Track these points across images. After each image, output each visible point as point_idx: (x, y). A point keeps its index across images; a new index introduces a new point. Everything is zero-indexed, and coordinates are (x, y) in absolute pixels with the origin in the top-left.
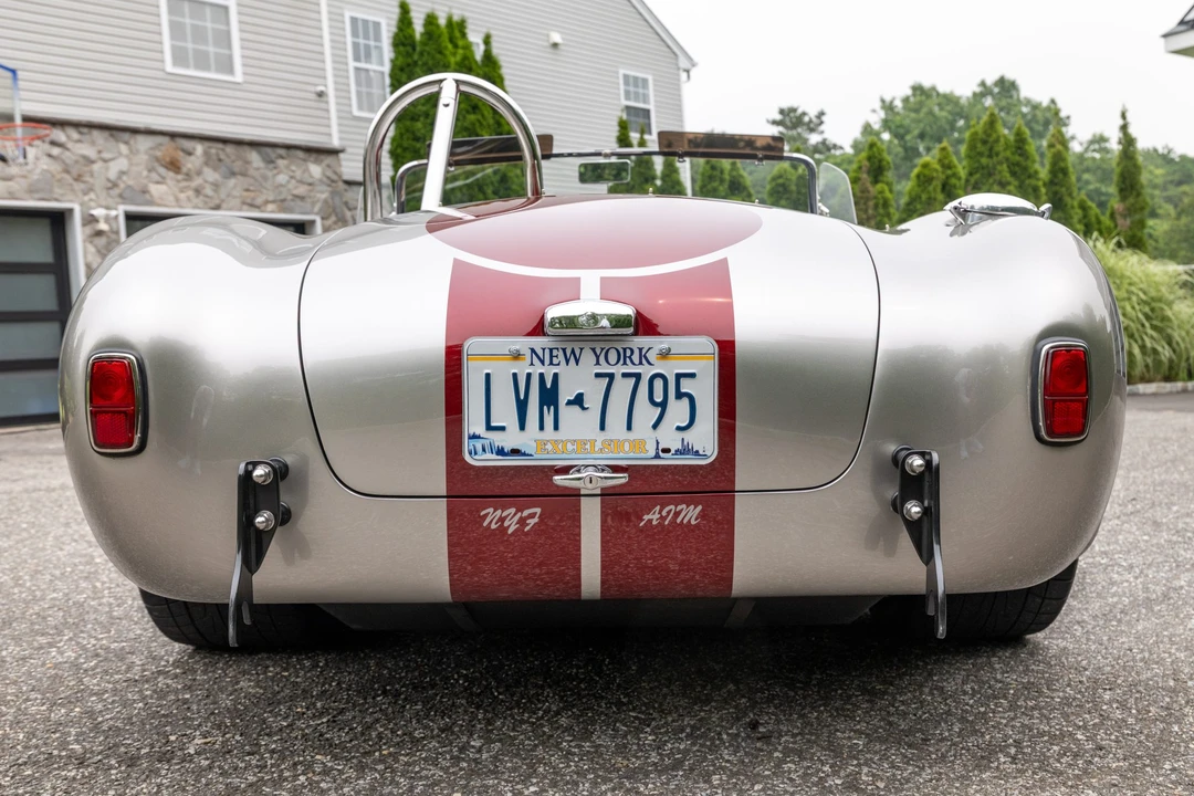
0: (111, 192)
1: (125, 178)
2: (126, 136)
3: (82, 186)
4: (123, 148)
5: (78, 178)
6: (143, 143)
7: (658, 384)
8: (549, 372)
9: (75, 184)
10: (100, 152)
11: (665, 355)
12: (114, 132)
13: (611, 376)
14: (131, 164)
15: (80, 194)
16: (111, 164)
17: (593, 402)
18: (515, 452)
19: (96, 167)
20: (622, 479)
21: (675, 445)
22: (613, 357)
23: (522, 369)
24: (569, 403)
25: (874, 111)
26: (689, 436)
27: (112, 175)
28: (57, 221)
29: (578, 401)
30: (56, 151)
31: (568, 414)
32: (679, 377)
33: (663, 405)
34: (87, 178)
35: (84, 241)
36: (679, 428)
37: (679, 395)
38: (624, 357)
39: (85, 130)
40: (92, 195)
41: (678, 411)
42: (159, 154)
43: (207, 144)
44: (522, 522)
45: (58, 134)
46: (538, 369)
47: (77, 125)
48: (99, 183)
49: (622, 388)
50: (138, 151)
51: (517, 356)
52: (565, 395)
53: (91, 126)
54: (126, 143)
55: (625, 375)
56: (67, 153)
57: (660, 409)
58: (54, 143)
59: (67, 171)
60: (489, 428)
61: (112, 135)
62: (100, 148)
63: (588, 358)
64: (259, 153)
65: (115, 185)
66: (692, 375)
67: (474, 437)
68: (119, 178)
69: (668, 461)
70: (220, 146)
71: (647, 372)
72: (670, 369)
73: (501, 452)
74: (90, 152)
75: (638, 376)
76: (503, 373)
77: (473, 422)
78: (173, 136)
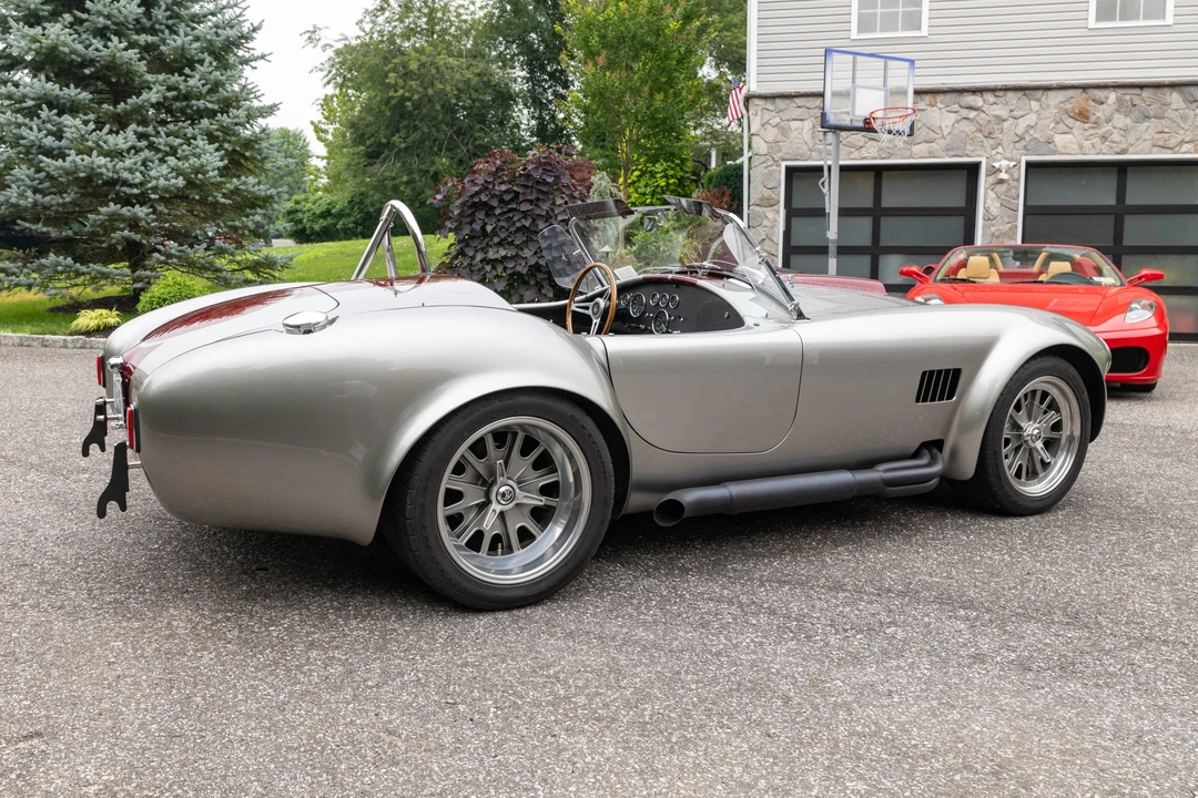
0: (1017, 145)
1: (1032, 132)
2: (1039, 93)
3: (992, 142)
4: (1035, 105)
5: (989, 136)
6: (1054, 98)
9: (985, 140)
10: (1012, 111)
12: (1027, 92)
14: (1039, 118)
15: (988, 149)
16: (1020, 120)
19: (1005, 124)
27: (1020, 130)
28: (972, 170)
30: (972, 114)
34: (997, 135)
35: (986, 189)
39: (1001, 94)
40: (1000, 149)
42: (1069, 106)
43: (1121, 91)
45: (977, 100)
47: (993, 90)
48: (1006, 138)
50: (1048, 106)
53: (1006, 89)
54: (1038, 100)
56: (983, 115)
58: (971, 108)
59: (981, 131)
61: (1025, 94)
62: (1013, 108)
64: (1182, 93)
65: (1022, 138)
68: (1027, 132)
70: (1137, 91)
74: (1001, 111)
78: (1085, 88)
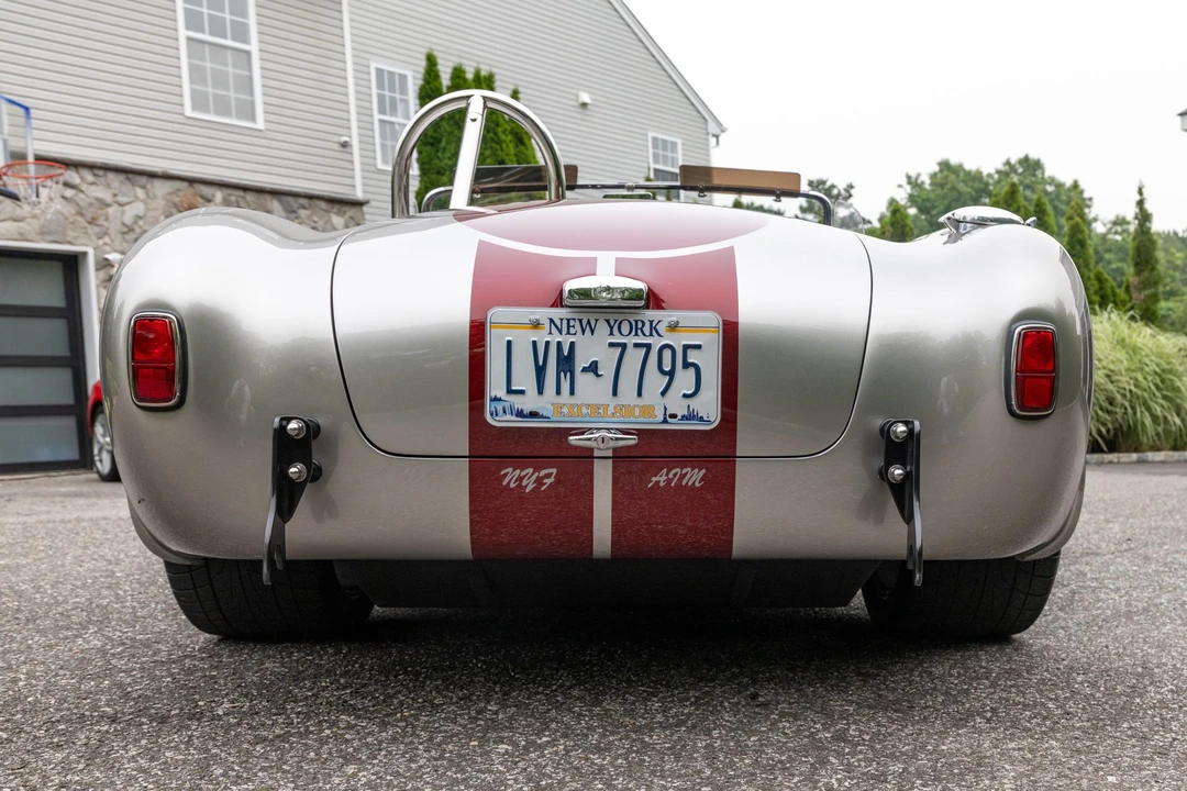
0: (126, 236)
1: (141, 223)
2: (143, 180)
3: (96, 229)
4: (140, 193)
5: (92, 221)
6: (161, 188)
7: (667, 354)
8: (566, 340)
9: (89, 227)
10: (115, 195)
11: (673, 327)
12: (130, 176)
13: (624, 346)
14: (147, 209)
15: (94, 237)
16: (127, 208)
17: (607, 370)
18: (533, 415)
19: (111, 210)
20: (632, 440)
21: (681, 412)
22: (625, 328)
23: (542, 337)
24: (584, 370)
25: (900, 186)
26: (695, 403)
27: (128, 219)
28: (70, 265)
29: (593, 368)
30: (69, 193)
31: (583, 380)
32: (686, 348)
33: (671, 374)
34: (101, 222)
35: (98, 286)
36: (685, 396)
37: (686, 365)
38: (636, 329)
39: (100, 173)
40: (107, 240)
41: (685, 379)
42: (177, 199)
43: (227, 191)
44: (539, 481)
45: (72, 176)
46: (557, 338)
47: (91, 167)
48: (114, 227)
49: (634, 358)
50: (155, 196)
51: (536, 325)
52: (581, 362)
53: (107, 168)
54: (143, 187)
55: (637, 345)
56: (82, 195)
57: (668, 378)
58: (67, 185)
59: (82, 215)
60: (510, 391)
61: (128, 179)
62: (116, 192)
63: (602, 328)
64: (280, 202)
65: (131, 230)
66: (698, 347)
67: (496, 399)
68: (135, 222)
69: (674, 426)
70: (241, 193)
71: (657, 343)
72: (678, 340)
73: (520, 414)
74: (106, 196)
75: (648, 347)
76: (523, 340)
77: (495, 385)
78: (192, 181)
